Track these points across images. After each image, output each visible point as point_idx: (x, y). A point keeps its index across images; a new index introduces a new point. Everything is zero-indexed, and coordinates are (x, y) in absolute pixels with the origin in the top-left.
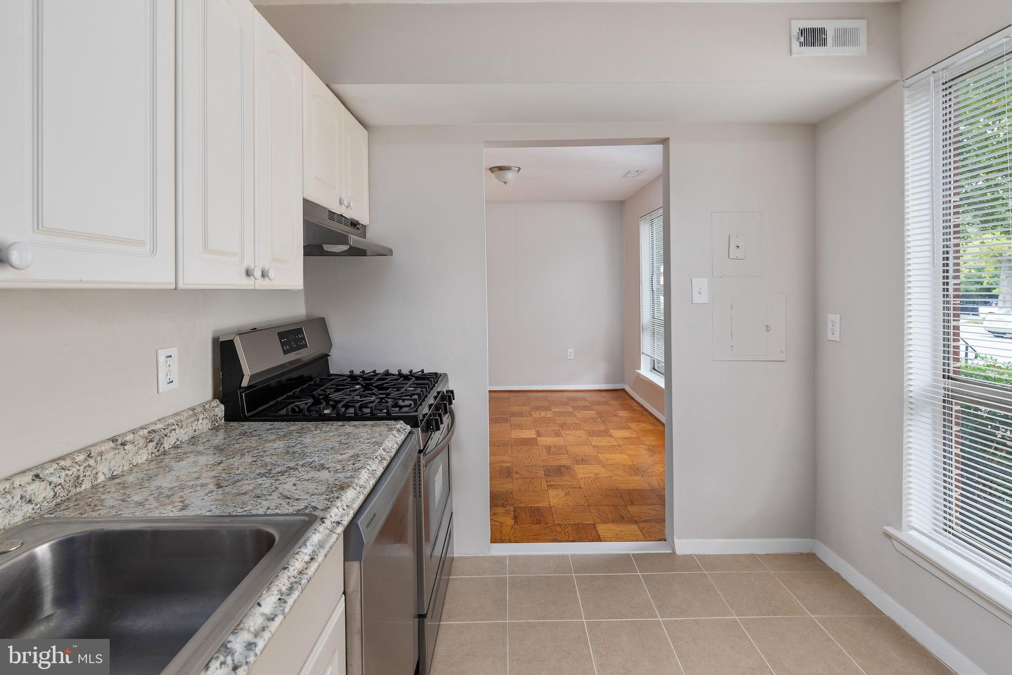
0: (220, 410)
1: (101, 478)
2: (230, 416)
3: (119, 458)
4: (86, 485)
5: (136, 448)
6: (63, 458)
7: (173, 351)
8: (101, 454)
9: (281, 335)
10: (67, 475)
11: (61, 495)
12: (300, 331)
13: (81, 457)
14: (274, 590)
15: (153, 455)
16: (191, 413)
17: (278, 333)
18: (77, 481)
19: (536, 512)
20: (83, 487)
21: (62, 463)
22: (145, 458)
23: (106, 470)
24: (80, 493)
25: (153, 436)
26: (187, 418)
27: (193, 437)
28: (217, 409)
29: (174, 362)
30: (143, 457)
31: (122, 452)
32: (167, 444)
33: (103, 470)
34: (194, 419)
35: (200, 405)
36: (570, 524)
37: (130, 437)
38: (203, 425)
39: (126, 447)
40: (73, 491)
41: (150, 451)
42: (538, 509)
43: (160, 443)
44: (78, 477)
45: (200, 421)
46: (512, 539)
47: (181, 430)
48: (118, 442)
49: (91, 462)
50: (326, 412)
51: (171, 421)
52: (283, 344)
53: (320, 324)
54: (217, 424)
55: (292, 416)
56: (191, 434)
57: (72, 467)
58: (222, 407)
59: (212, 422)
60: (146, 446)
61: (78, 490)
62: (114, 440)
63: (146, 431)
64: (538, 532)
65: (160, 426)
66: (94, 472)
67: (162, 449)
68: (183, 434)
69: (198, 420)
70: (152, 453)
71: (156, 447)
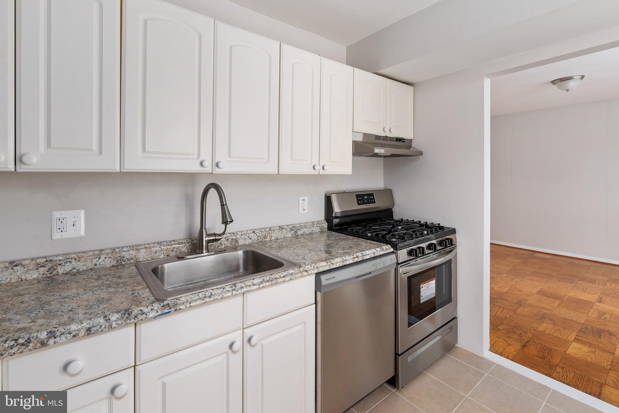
0: (325, 225)
1: (273, 238)
2: (330, 228)
3: (280, 233)
4: (268, 239)
5: (286, 231)
6: (263, 229)
7: (306, 198)
8: (274, 230)
9: (358, 196)
10: (262, 234)
11: (260, 240)
12: (372, 195)
13: (268, 230)
14: (262, 279)
15: (293, 236)
16: (312, 223)
17: (356, 195)
18: (265, 237)
19: (547, 351)
20: (267, 239)
21: (262, 230)
22: (290, 236)
23: (275, 236)
24: (266, 241)
25: (294, 229)
26: (309, 225)
27: (311, 233)
28: (323, 224)
29: (306, 202)
30: (289, 235)
31: (281, 231)
32: (300, 233)
33: (274, 236)
34: (312, 226)
35: (317, 221)
36: (574, 372)
37: (285, 227)
38: (317, 229)
39: (283, 230)
40: (264, 240)
41: (292, 234)
42: (551, 350)
43: (296, 232)
44: (265, 236)
45: (315, 227)
46: (510, 357)
47: (306, 229)
48: (281, 228)
49: (270, 232)
50: (369, 235)
51: (302, 225)
52: (358, 201)
53: (388, 193)
54: (323, 230)
55: (355, 234)
56: (310, 231)
57: (264, 232)
58: (327, 224)
59: (321, 229)
60: (291, 231)
61: (265, 240)
62: (280, 227)
63: (292, 226)
64: (538, 363)
65: (297, 225)
66: (271, 235)
67: (297, 234)
68: (307, 231)
69: (314, 227)
70: (293, 235)
71: (294, 233)
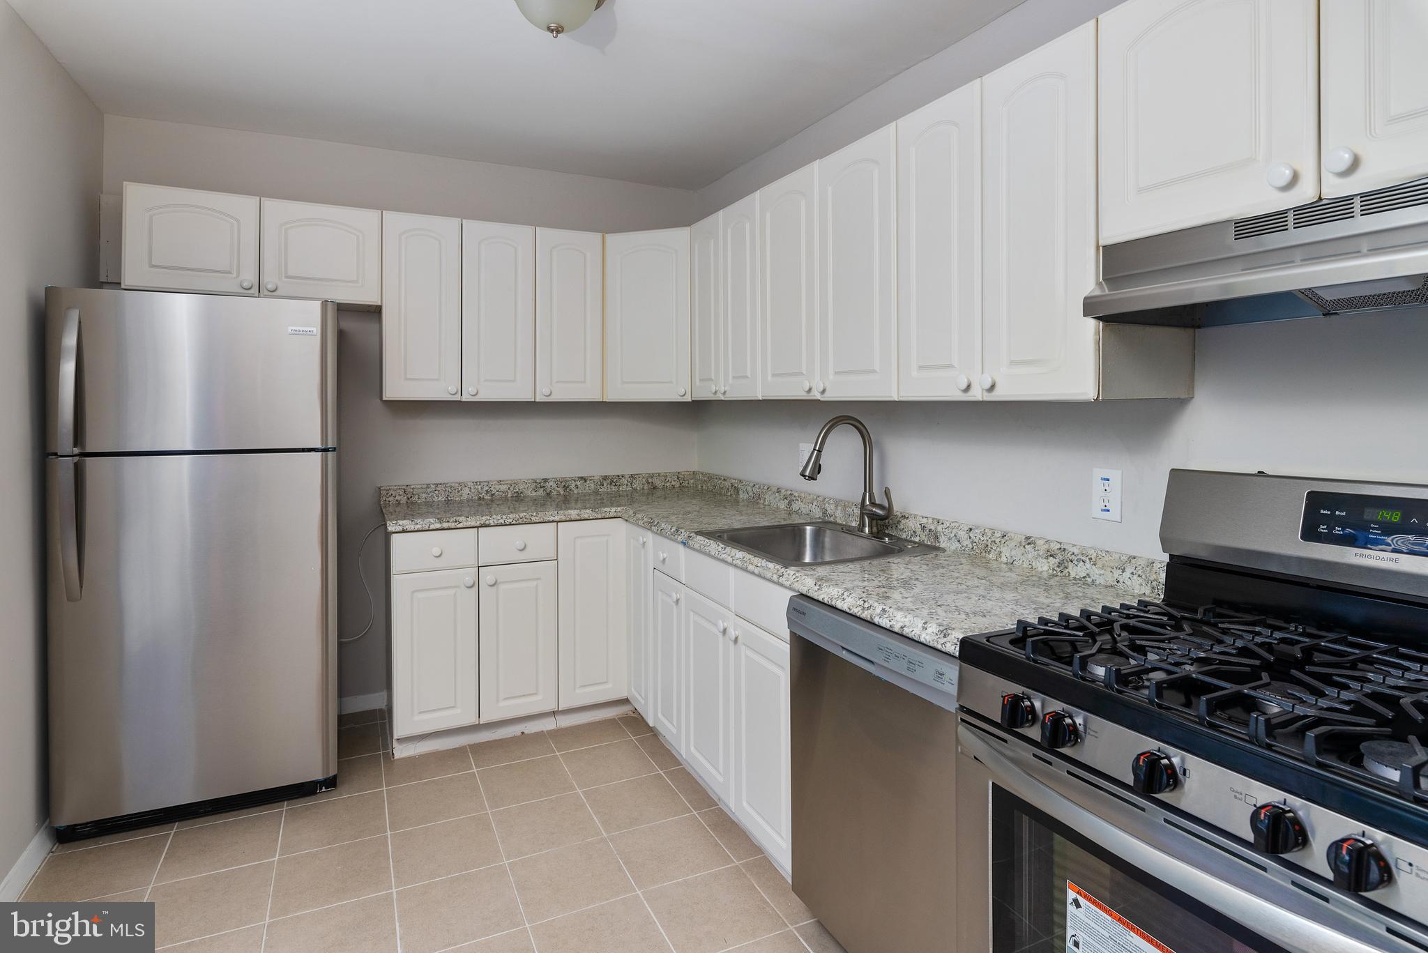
1: (1004, 558)
4: (992, 556)
7: (1114, 475)
8: (1008, 540)
11: (976, 550)
15: (1053, 572)
16: (1124, 559)
17: (1311, 492)
22: (1045, 570)
26: (1110, 560)
27: (1111, 587)
28: (1162, 575)
29: (1114, 487)
30: (1043, 566)
34: (1117, 565)
35: (1146, 559)
38: (1134, 583)
41: (1052, 566)
45: (1127, 574)
47: (1093, 568)
48: (1028, 541)
51: (1091, 552)
57: (987, 536)
59: (1152, 588)
62: (1028, 538)
67: (1065, 572)
69: (1123, 571)
70: (1054, 570)
71: (1058, 567)
